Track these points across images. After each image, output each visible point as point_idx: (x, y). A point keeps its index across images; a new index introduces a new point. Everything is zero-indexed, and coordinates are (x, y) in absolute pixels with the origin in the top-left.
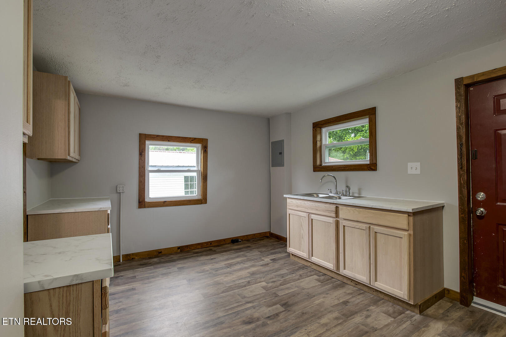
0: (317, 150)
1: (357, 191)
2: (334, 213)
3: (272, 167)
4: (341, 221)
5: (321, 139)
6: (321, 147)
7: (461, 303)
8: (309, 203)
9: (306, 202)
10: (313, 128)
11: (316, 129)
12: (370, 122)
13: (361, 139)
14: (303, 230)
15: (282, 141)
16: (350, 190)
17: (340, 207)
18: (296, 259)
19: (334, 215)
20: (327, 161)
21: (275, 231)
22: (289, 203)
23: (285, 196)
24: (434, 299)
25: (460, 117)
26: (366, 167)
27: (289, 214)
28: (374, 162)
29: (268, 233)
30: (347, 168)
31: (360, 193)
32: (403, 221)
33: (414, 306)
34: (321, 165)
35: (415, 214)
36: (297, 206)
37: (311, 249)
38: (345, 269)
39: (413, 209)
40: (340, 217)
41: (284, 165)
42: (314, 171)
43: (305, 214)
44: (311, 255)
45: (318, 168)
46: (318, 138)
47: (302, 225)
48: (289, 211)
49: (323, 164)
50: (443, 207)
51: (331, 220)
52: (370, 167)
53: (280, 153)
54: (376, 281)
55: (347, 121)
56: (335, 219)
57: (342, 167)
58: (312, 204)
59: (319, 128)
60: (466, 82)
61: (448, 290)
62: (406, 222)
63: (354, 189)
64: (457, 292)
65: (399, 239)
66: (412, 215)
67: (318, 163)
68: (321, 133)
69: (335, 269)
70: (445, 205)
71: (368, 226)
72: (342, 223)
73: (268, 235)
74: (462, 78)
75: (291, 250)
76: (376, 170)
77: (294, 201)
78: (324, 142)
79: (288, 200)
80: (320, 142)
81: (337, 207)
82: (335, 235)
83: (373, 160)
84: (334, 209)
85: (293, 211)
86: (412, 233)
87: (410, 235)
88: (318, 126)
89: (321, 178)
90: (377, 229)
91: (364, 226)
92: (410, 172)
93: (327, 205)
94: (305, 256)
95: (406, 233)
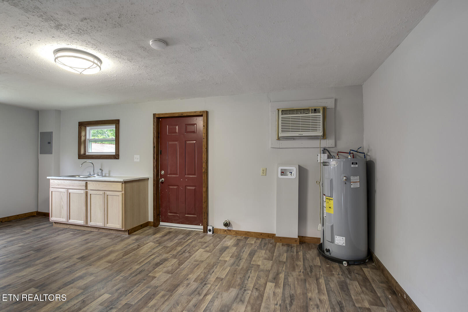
0: (82, 143)
1: (108, 173)
2: (85, 186)
3: (40, 154)
4: (88, 191)
5: (86, 134)
6: (85, 141)
7: (154, 227)
8: (67, 181)
9: (65, 181)
10: (79, 125)
11: (81, 127)
12: (116, 128)
13: (112, 138)
14: (63, 202)
15: (52, 133)
16: (103, 172)
17: (88, 182)
18: (58, 226)
19: (84, 188)
20: (90, 151)
21: (41, 210)
22: (52, 183)
23: (48, 178)
24: (140, 227)
25: (154, 133)
26: (113, 157)
27: (52, 192)
28: (118, 153)
29: (35, 213)
30: (102, 157)
31: (109, 174)
32: (119, 187)
33: (124, 231)
34: (85, 154)
35: (125, 182)
36: (58, 185)
37: (68, 215)
38: (91, 222)
39: (123, 180)
40: (88, 189)
41: (52, 152)
42: (79, 158)
43: (65, 190)
44: (69, 219)
45: (83, 156)
46: (83, 134)
47: (62, 199)
48: (51, 189)
49: (87, 154)
50: (148, 179)
51: (82, 192)
52: (115, 157)
53: (49, 143)
54: (107, 223)
55: (102, 125)
56: (85, 191)
57: (98, 156)
58: (70, 182)
59: (84, 126)
60: (157, 116)
61: (150, 222)
62: (121, 187)
63: (105, 171)
64: (152, 222)
65: (118, 196)
66: (124, 183)
67: (82, 152)
68: (86, 130)
69: (85, 224)
70: (149, 178)
71: (104, 192)
72: (90, 192)
73: (36, 214)
74: (156, 114)
75: (53, 219)
76: (119, 159)
77: (55, 181)
78: (88, 137)
79: (51, 181)
80: (85, 137)
81: (86, 183)
82: (85, 201)
83: (117, 153)
84: (84, 184)
85: (55, 189)
86: (123, 192)
87: (123, 194)
88: (83, 125)
89: (82, 163)
90: (108, 193)
91: (101, 192)
92: (135, 160)
93: (80, 182)
94: (64, 221)
95: (121, 193)
